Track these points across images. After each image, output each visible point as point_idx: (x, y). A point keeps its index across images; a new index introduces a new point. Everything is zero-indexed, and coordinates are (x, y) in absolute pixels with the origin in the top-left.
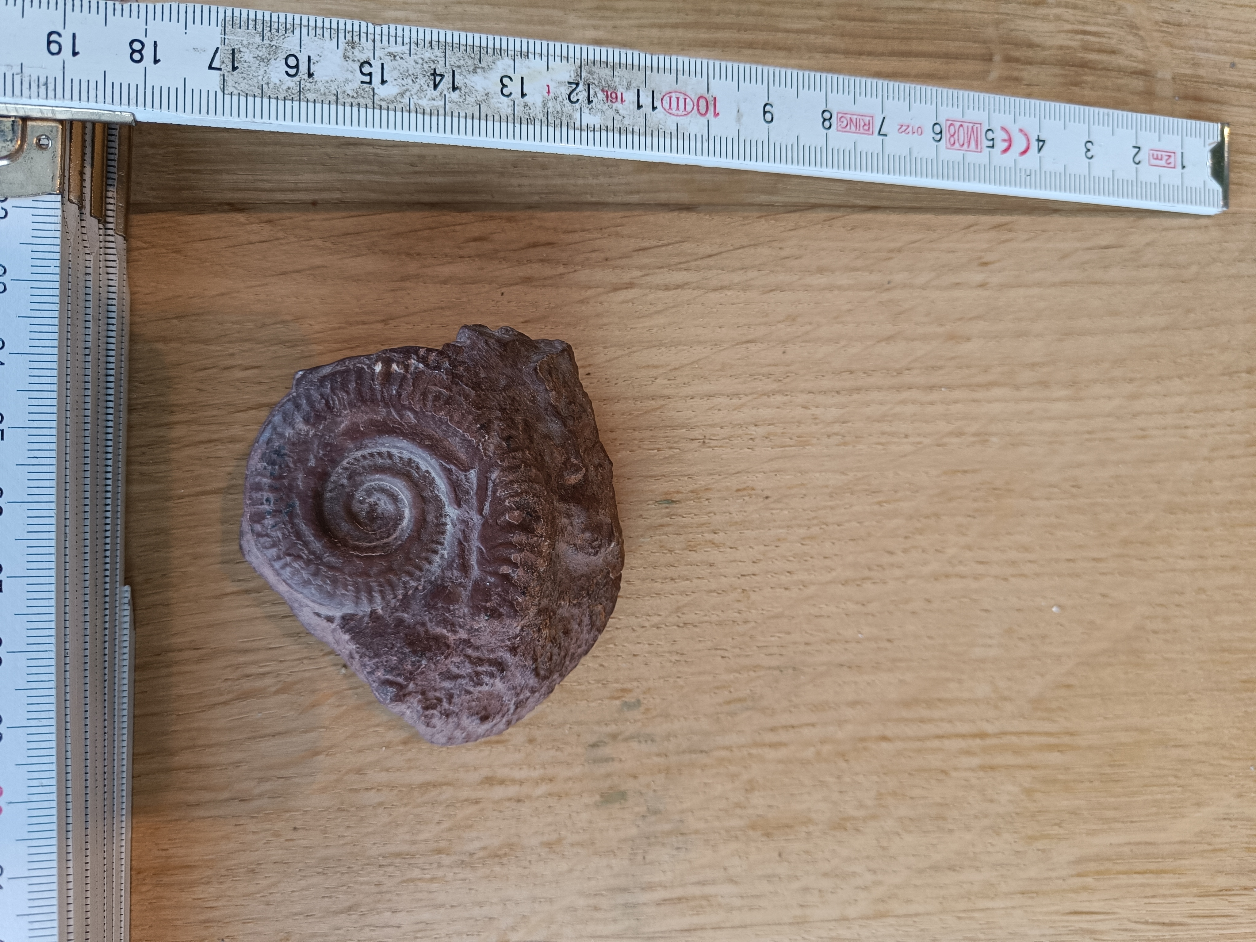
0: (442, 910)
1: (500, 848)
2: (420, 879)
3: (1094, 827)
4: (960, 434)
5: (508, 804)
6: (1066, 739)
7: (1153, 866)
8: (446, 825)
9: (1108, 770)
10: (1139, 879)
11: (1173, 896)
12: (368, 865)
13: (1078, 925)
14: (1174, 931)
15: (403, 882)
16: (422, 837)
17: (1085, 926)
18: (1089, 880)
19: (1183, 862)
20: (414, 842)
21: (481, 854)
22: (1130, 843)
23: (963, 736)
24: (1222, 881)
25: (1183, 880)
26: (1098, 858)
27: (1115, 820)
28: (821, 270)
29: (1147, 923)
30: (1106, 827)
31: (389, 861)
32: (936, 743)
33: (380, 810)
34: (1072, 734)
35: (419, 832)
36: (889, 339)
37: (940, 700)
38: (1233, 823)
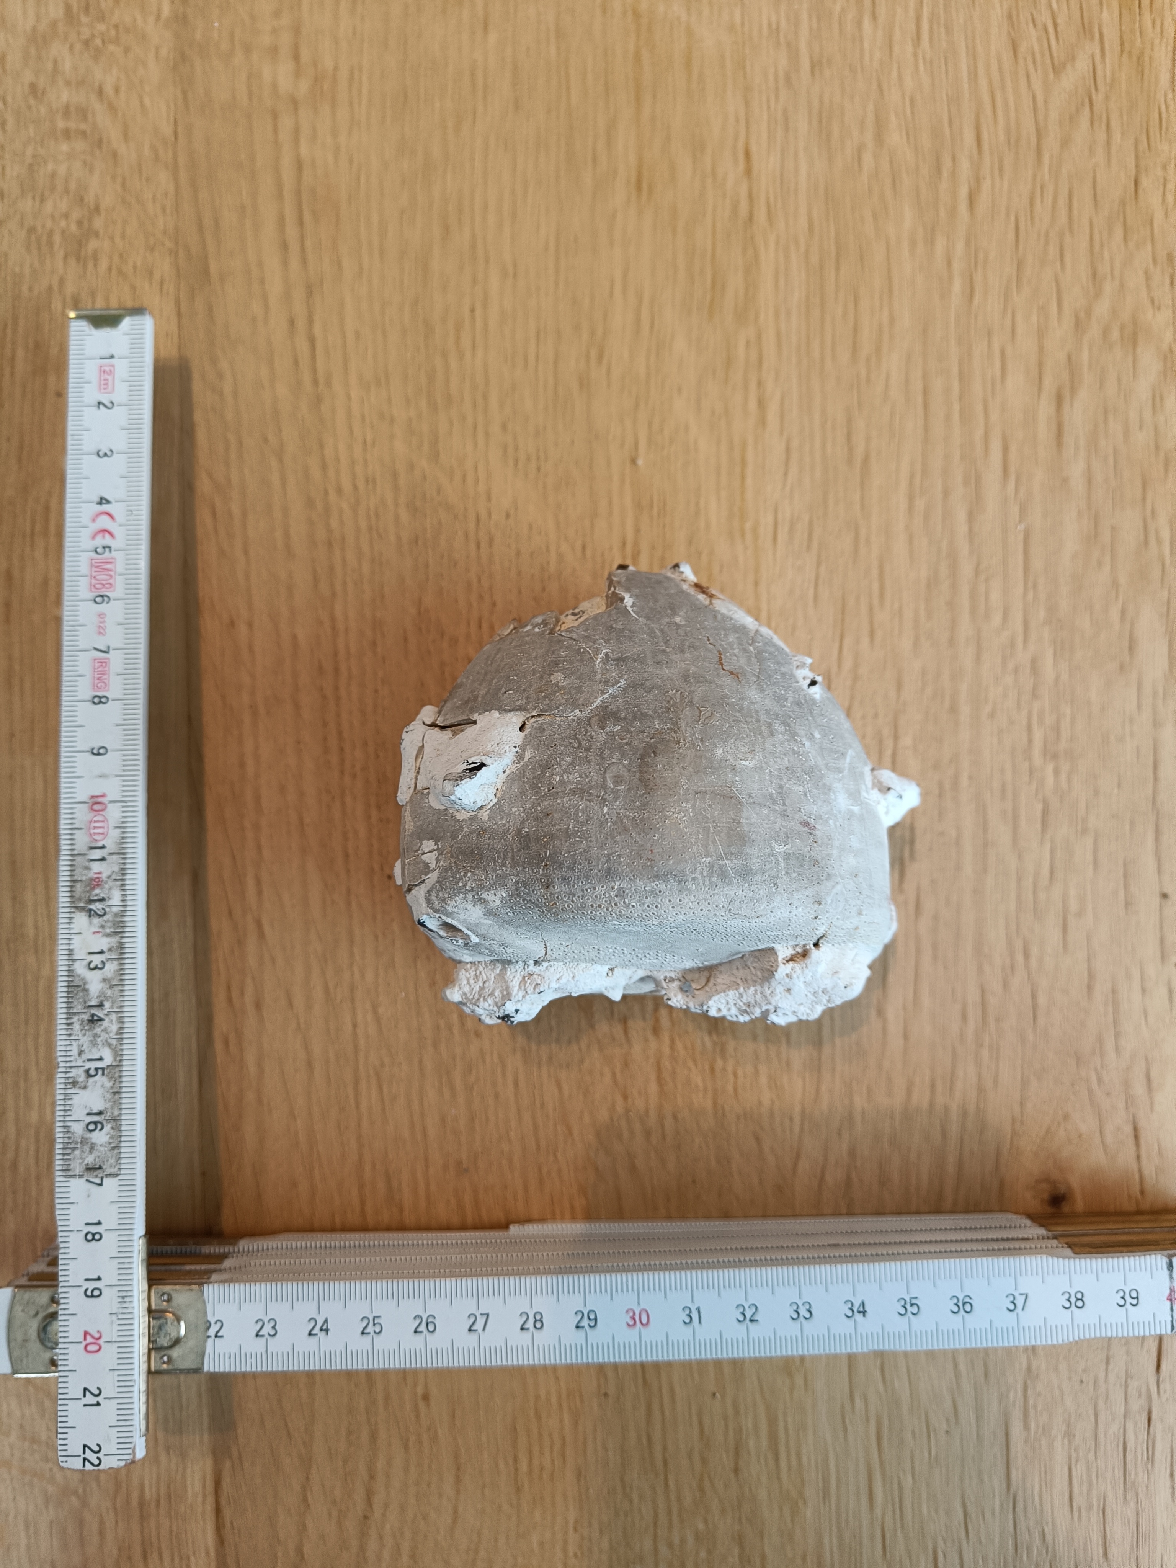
2: (735, 1085)
3: (703, 523)
4: (374, 644)
7: (738, 469)
9: (655, 511)
11: (764, 451)
12: (722, 1125)
13: (786, 536)
14: (793, 449)
15: (736, 1097)
16: (701, 1084)
17: (786, 529)
18: (748, 525)
19: (735, 441)
20: (705, 1089)
28: (242, 765)
36: (297, 706)
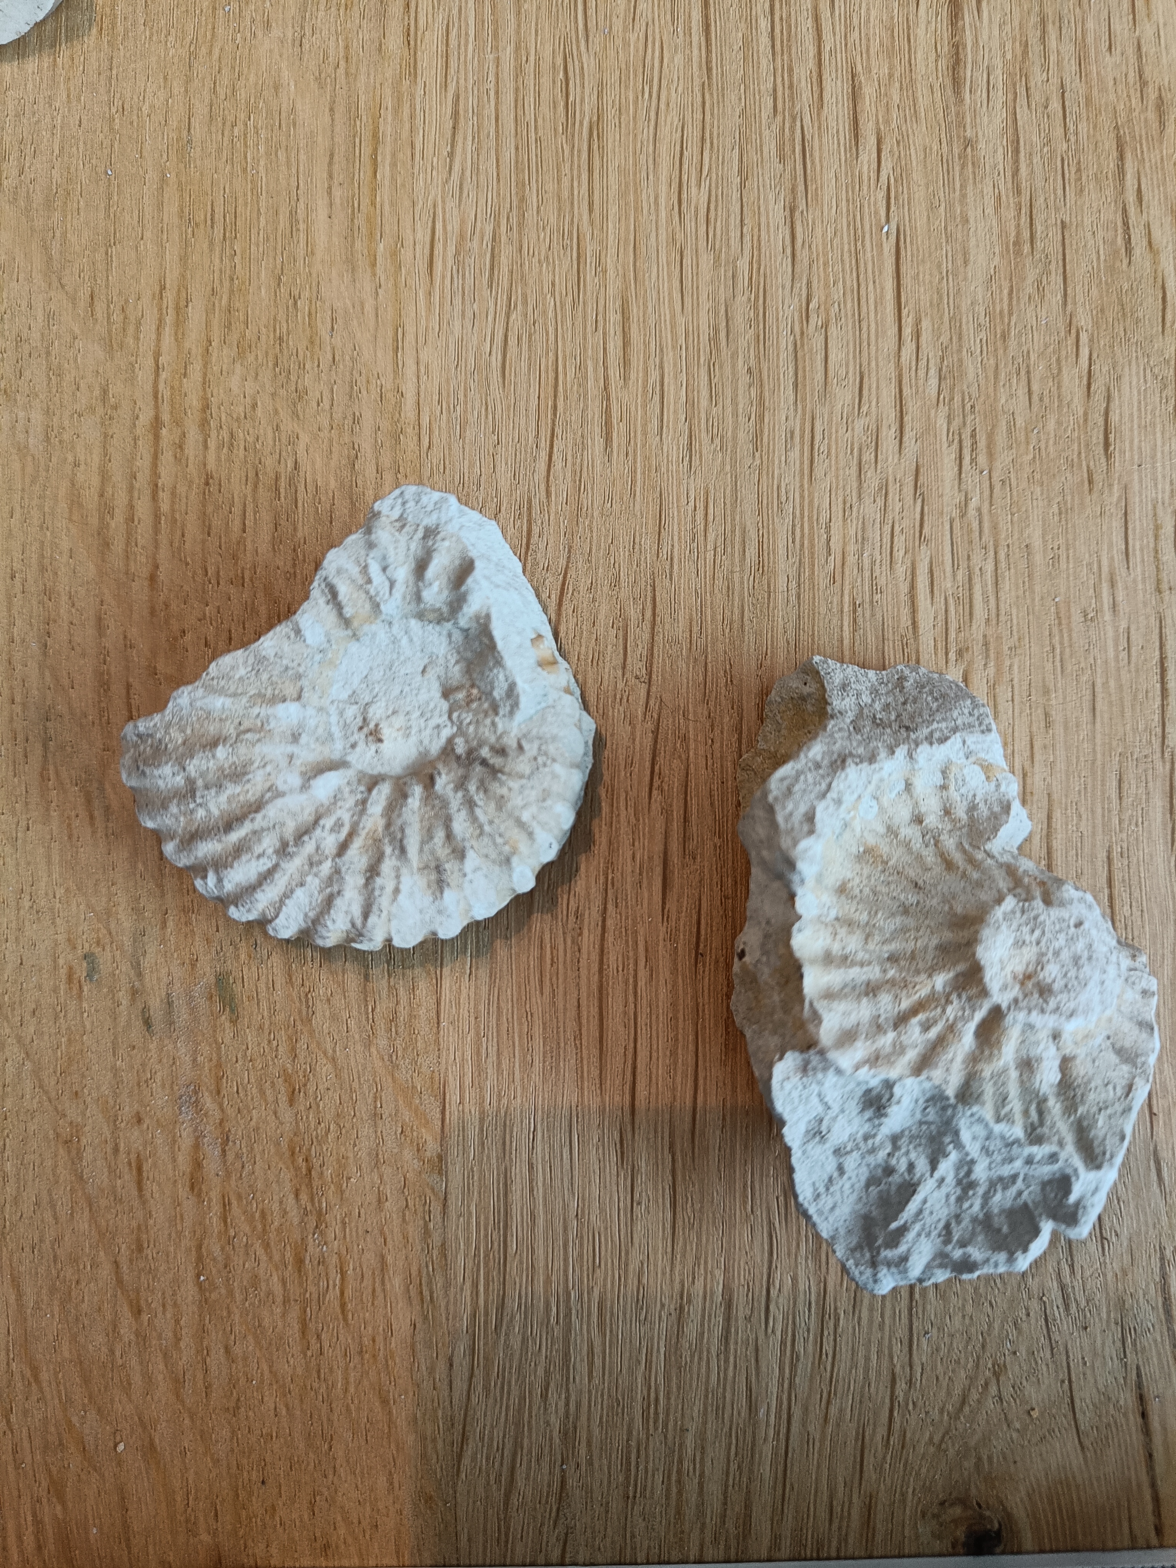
0: (389, 1259)
1: (297, 1169)
2: (342, 1293)
3: (302, 244)
5: (230, 1156)
6: (169, 296)
7: (367, 151)
8: (260, 1252)
10: (384, 171)
11: (412, 117)
12: (319, 1372)
13: (450, 262)
14: (466, 111)
15: (345, 1319)
17: (451, 250)
19: (362, 104)
21: (304, 1197)
22: (330, 188)
23: (155, 457)
24: (394, 42)
25: (389, 102)
26: (350, 236)
27: (293, 214)
29: (451, 155)
30: (302, 226)
31: (313, 1341)
32: (164, 497)
33: (237, 1350)
34: (163, 288)
35: (269, 1293)
37: (101, 495)
38: (308, 31)
